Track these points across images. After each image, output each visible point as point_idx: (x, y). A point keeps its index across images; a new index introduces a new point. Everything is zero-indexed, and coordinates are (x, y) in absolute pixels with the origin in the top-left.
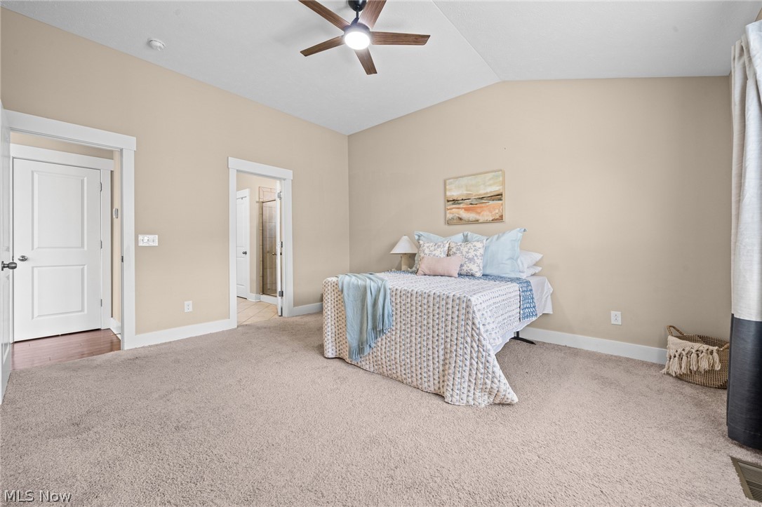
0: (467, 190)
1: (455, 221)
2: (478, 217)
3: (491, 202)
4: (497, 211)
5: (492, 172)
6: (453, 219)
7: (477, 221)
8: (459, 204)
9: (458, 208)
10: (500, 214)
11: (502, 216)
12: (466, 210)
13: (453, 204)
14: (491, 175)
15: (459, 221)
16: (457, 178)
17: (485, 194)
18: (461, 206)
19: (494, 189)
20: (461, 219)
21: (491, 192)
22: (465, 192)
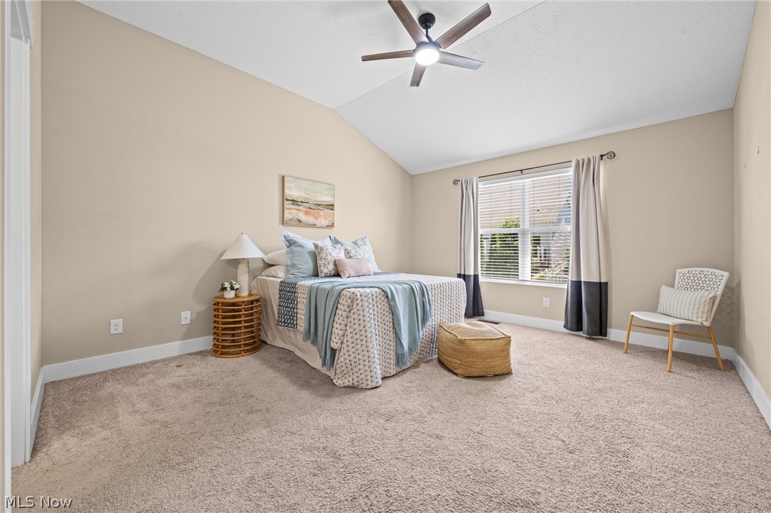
0: (305, 194)
1: (294, 223)
2: (315, 222)
3: (326, 210)
4: (330, 219)
5: (327, 184)
6: (292, 219)
7: (315, 225)
8: (298, 205)
9: (298, 210)
10: (332, 222)
11: (333, 224)
12: (307, 213)
13: (292, 204)
14: (326, 186)
15: (298, 222)
16: (297, 178)
17: (321, 202)
18: (300, 208)
19: (327, 199)
20: (300, 221)
21: (326, 201)
22: (304, 195)
